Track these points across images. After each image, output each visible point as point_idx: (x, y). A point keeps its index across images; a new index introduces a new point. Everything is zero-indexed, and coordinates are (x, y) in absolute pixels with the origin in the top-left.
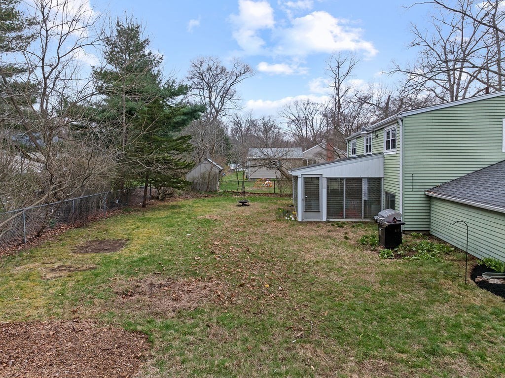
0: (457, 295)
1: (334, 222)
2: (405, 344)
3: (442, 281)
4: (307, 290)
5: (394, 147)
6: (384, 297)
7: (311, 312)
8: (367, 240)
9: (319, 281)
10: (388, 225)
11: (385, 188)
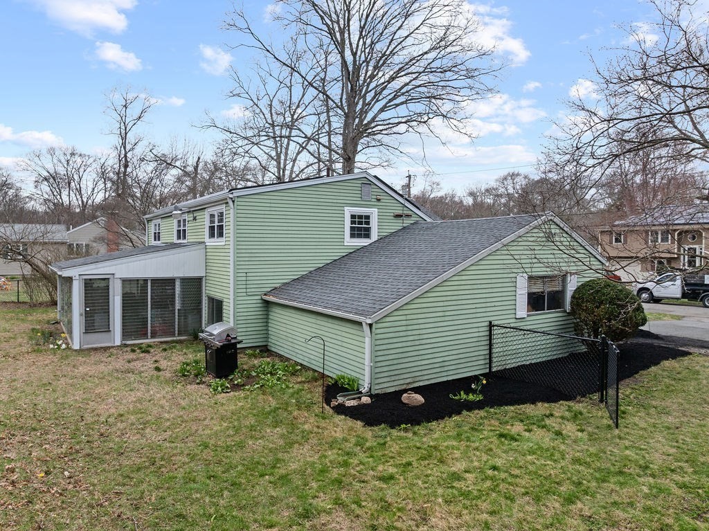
0: (315, 429)
1: (134, 345)
2: (271, 513)
3: (296, 413)
4: (114, 465)
5: (221, 235)
6: (231, 451)
7: (130, 502)
8: (188, 368)
9: (131, 446)
10: (221, 346)
11: (207, 292)
